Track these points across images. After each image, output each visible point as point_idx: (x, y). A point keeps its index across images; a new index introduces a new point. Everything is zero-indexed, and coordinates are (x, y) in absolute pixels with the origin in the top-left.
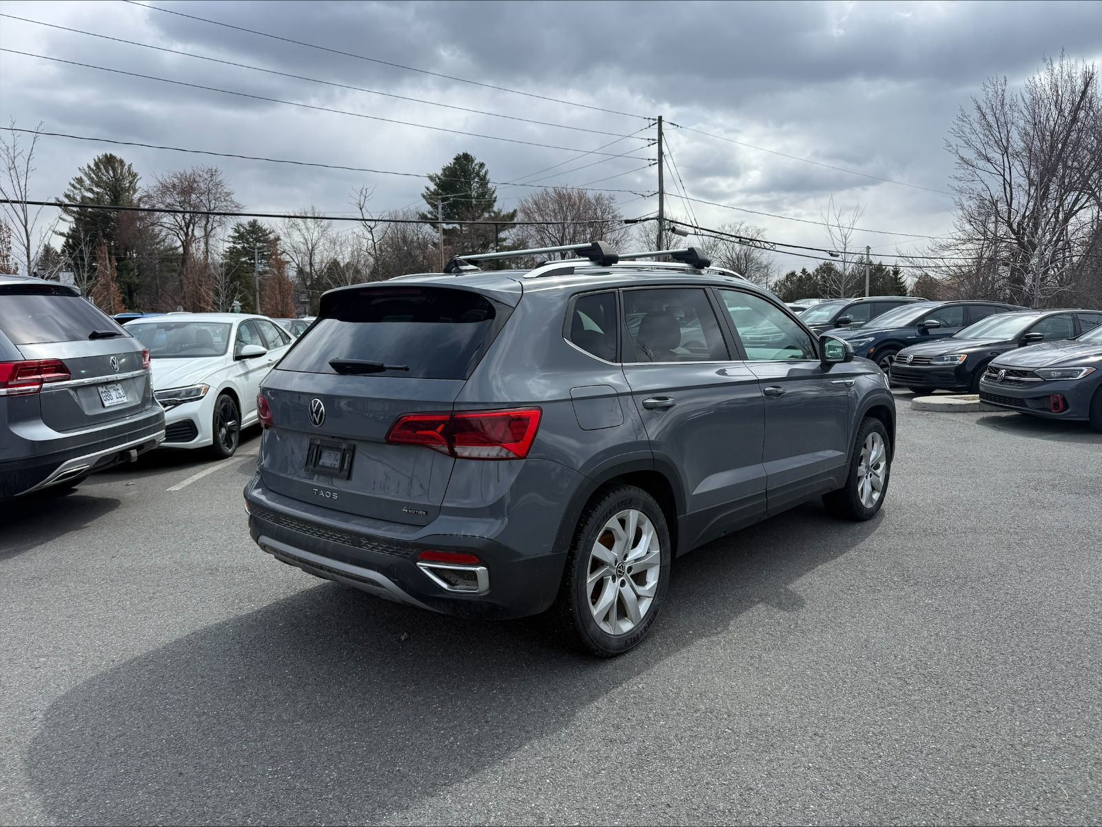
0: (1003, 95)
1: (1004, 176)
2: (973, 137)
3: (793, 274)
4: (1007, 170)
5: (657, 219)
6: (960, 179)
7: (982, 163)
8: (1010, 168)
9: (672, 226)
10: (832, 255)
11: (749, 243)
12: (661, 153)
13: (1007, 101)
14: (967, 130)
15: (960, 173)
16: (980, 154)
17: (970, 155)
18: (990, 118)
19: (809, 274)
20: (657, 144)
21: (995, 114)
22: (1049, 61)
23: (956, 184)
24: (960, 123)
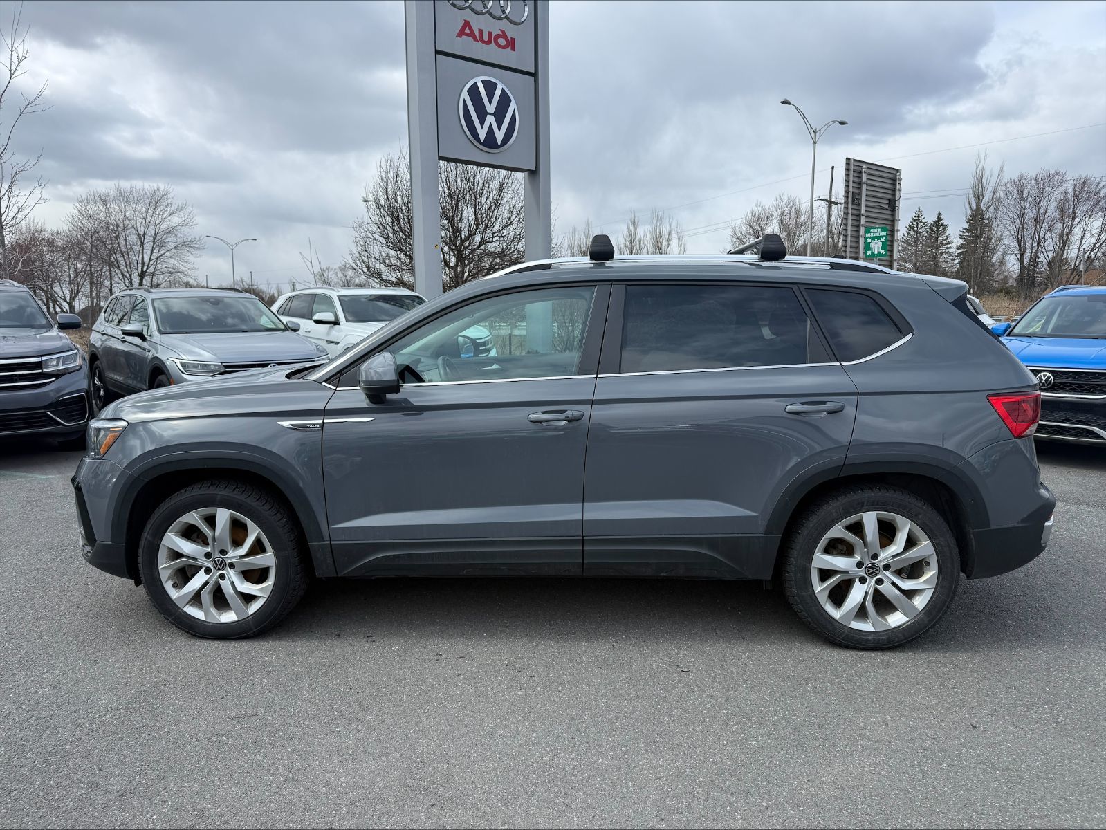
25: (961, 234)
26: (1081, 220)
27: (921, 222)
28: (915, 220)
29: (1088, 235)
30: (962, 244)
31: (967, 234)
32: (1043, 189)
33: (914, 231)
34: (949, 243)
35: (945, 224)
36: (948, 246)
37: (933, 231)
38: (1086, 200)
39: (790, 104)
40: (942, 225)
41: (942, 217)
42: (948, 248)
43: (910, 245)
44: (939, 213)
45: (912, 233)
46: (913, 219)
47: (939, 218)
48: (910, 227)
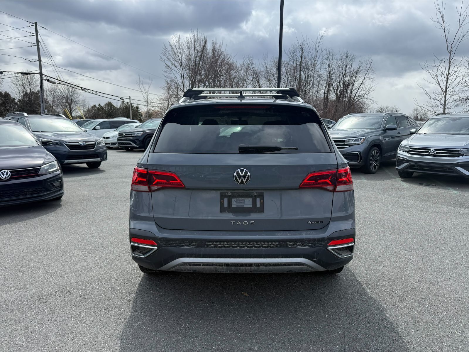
0: (179, 42)
1: (181, 74)
2: (170, 57)
3: (95, 106)
4: (182, 71)
5: (39, 74)
6: (167, 72)
7: (173, 67)
8: (183, 71)
9: (47, 79)
10: (121, 99)
11: (85, 90)
12: (38, 41)
13: (181, 44)
14: (167, 54)
15: (166, 70)
16: (173, 64)
17: (169, 63)
18: (175, 50)
19: (102, 107)
20: (35, 36)
21: (177, 49)
22: (193, 32)
23: (165, 74)
24: (164, 50)
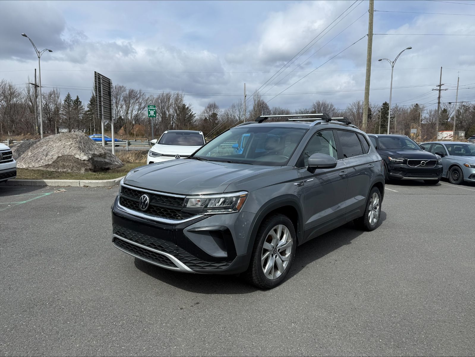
25: (88, 106)
26: (132, 105)
27: (70, 99)
28: (67, 98)
29: (134, 111)
30: (89, 110)
31: (90, 106)
32: (118, 92)
33: (67, 102)
34: (83, 109)
35: (81, 101)
36: (83, 110)
37: (76, 103)
38: (133, 98)
39: (26, 36)
40: (79, 101)
41: (79, 98)
42: (82, 111)
43: (66, 109)
44: (77, 96)
45: (66, 103)
46: (66, 97)
47: (78, 98)
48: (65, 101)
